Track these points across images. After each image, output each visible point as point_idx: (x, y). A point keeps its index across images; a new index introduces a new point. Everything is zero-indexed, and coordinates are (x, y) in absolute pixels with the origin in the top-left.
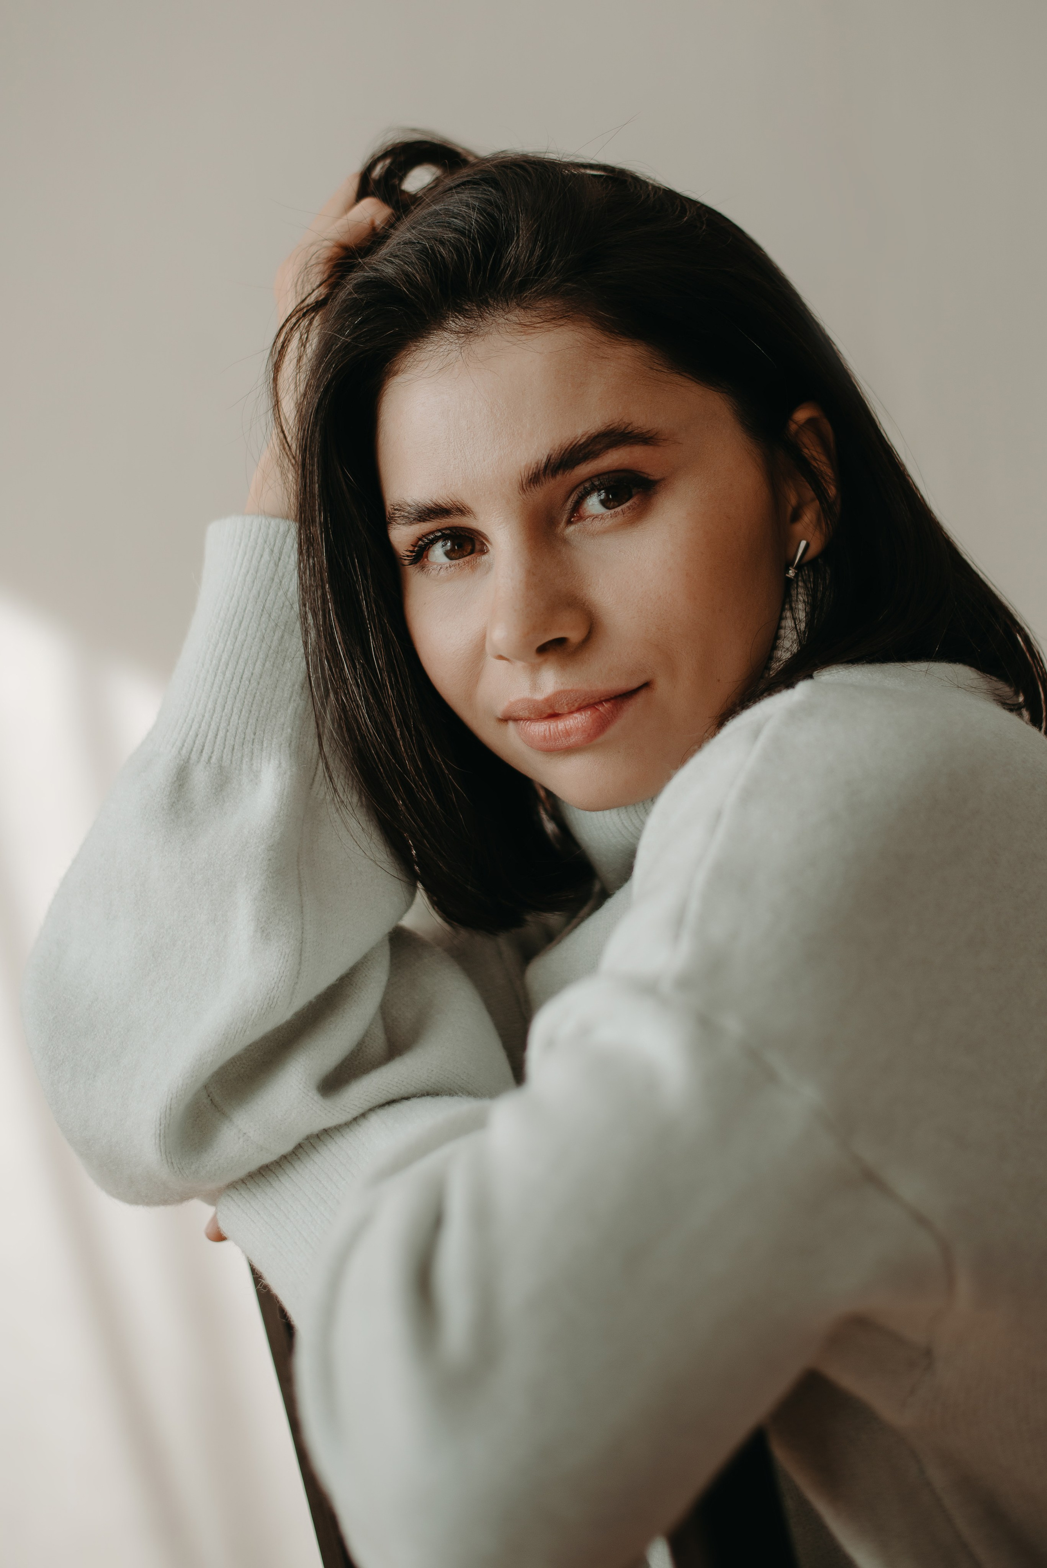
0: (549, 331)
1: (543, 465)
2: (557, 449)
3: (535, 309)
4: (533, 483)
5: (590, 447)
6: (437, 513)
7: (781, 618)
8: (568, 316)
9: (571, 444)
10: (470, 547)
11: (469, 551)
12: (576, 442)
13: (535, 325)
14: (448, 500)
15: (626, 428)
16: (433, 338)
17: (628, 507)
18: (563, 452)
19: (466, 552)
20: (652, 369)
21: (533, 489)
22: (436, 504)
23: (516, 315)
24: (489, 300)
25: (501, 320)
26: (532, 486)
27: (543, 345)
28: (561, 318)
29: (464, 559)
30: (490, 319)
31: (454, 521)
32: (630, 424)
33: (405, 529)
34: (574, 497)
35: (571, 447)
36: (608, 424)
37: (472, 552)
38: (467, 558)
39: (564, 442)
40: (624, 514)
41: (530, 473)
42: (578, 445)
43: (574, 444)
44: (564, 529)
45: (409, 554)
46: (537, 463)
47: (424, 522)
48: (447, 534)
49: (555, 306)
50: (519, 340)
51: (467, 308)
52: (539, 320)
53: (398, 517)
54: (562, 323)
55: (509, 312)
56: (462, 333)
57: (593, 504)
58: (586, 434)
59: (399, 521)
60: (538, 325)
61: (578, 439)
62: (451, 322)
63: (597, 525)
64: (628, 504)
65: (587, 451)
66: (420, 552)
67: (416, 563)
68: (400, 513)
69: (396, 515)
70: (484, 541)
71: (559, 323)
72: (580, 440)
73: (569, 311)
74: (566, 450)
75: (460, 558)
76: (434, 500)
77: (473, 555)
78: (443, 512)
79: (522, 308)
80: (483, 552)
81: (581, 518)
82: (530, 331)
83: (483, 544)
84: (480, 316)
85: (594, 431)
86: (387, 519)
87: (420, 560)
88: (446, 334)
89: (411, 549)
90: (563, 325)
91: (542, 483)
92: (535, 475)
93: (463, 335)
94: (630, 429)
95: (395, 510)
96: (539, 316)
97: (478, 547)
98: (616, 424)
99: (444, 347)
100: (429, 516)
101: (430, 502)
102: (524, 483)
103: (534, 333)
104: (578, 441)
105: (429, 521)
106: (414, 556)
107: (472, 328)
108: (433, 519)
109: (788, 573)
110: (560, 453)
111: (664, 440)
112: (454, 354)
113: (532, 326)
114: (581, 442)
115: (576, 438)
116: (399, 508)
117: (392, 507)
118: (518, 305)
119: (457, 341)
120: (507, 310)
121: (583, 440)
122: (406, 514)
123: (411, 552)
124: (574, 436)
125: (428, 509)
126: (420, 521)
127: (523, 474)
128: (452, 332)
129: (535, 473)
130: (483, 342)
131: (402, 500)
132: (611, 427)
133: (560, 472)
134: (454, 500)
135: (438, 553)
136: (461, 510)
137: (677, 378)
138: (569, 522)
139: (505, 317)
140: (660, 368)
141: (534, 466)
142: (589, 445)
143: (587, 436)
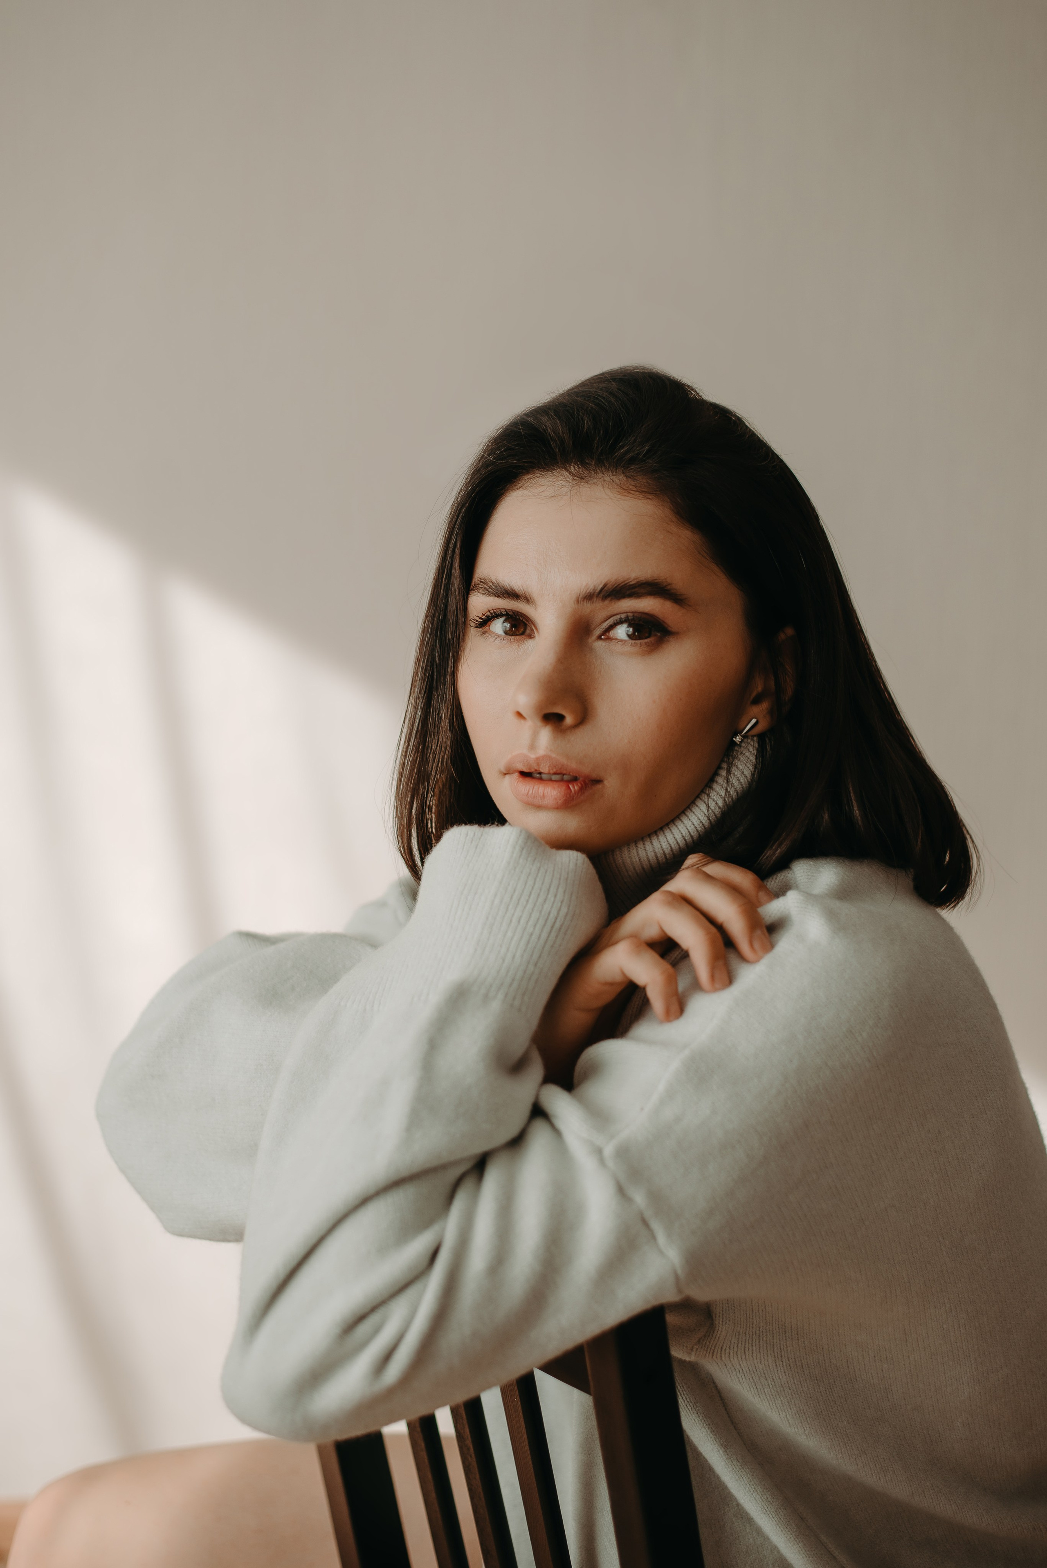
0: (638, 499)
1: (599, 589)
2: (612, 582)
3: (634, 479)
4: (587, 599)
5: (636, 589)
6: (510, 595)
7: (719, 767)
8: (656, 494)
9: (624, 582)
10: (522, 630)
11: (521, 632)
12: (627, 582)
13: (630, 491)
14: (522, 589)
15: (666, 586)
16: (555, 473)
17: (646, 643)
18: (616, 585)
19: (519, 632)
20: (700, 553)
21: (585, 603)
22: (512, 590)
23: (620, 478)
24: (605, 461)
25: (607, 478)
26: (585, 601)
27: (630, 507)
28: (650, 493)
29: (516, 637)
30: (600, 475)
31: (519, 605)
32: (670, 584)
33: (482, 598)
34: (610, 621)
35: (623, 584)
36: (655, 578)
37: (523, 634)
38: (518, 637)
39: (619, 578)
40: (641, 646)
41: (588, 591)
42: (628, 584)
43: (626, 582)
44: (594, 641)
45: (478, 619)
46: (595, 586)
47: (498, 597)
48: (510, 615)
49: (649, 483)
50: (615, 497)
51: (587, 461)
52: (634, 488)
53: (481, 588)
54: (650, 497)
55: (615, 475)
56: (578, 477)
57: (622, 632)
58: (637, 579)
59: (481, 591)
60: (632, 492)
61: (630, 581)
62: (572, 467)
63: (618, 647)
64: (646, 641)
65: (633, 590)
66: (485, 622)
67: (480, 628)
68: (483, 585)
69: (480, 586)
70: (534, 629)
71: (648, 497)
72: (630, 582)
73: (657, 491)
74: (619, 585)
75: (513, 635)
76: (511, 585)
77: (523, 636)
78: (514, 596)
79: (625, 476)
80: (531, 636)
81: (609, 639)
82: (625, 494)
83: (532, 630)
84: (594, 470)
85: (643, 579)
86: (472, 587)
87: (484, 626)
88: (566, 473)
89: (480, 615)
90: (649, 499)
91: (593, 602)
92: (590, 595)
93: (577, 479)
94: (669, 587)
95: (481, 582)
96: (636, 486)
97: (528, 631)
98: (660, 581)
99: (561, 482)
100: (503, 595)
101: (508, 586)
102: (580, 597)
103: (627, 496)
104: (629, 582)
105: (501, 597)
106: (481, 622)
107: (585, 477)
108: (505, 598)
109: (736, 738)
110: (614, 585)
111: (689, 605)
112: (565, 490)
113: (628, 491)
114: (631, 583)
115: (629, 579)
116: (484, 582)
117: (479, 579)
118: (624, 473)
119: (570, 481)
120: (614, 473)
121: (633, 583)
122: (488, 588)
123: (480, 618)
124: (628, 577)
125: (505, 589)
126: (496, 596)
127: (582, 590)
128: (570, 473)
129: (591, 593)
130: (589, 489)
131: (488, 576)
132: (656, 581)
133: (610, 598)
134: (526, 590)
135: (498, 626)
136: (527, 599)
137: (714, 567)
138: (599, 638)
139: (612, 478)
140: (705, 555)
141: (592, 587)
142: (635, 587)
143: (637, 580)
